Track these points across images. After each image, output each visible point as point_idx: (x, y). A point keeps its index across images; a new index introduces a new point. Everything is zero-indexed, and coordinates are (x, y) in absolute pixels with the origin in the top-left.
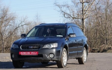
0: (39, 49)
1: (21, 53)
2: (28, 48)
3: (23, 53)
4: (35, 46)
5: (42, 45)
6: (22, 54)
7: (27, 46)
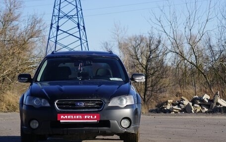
0: (100, 108)
1: (62, 117)
2: (74, 106)
3: (66, 117)
4: (89, 101)
5: (106, 101)
6: (63, 119)
7: (70, 101)
